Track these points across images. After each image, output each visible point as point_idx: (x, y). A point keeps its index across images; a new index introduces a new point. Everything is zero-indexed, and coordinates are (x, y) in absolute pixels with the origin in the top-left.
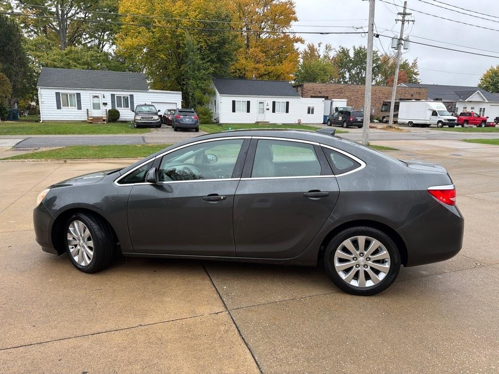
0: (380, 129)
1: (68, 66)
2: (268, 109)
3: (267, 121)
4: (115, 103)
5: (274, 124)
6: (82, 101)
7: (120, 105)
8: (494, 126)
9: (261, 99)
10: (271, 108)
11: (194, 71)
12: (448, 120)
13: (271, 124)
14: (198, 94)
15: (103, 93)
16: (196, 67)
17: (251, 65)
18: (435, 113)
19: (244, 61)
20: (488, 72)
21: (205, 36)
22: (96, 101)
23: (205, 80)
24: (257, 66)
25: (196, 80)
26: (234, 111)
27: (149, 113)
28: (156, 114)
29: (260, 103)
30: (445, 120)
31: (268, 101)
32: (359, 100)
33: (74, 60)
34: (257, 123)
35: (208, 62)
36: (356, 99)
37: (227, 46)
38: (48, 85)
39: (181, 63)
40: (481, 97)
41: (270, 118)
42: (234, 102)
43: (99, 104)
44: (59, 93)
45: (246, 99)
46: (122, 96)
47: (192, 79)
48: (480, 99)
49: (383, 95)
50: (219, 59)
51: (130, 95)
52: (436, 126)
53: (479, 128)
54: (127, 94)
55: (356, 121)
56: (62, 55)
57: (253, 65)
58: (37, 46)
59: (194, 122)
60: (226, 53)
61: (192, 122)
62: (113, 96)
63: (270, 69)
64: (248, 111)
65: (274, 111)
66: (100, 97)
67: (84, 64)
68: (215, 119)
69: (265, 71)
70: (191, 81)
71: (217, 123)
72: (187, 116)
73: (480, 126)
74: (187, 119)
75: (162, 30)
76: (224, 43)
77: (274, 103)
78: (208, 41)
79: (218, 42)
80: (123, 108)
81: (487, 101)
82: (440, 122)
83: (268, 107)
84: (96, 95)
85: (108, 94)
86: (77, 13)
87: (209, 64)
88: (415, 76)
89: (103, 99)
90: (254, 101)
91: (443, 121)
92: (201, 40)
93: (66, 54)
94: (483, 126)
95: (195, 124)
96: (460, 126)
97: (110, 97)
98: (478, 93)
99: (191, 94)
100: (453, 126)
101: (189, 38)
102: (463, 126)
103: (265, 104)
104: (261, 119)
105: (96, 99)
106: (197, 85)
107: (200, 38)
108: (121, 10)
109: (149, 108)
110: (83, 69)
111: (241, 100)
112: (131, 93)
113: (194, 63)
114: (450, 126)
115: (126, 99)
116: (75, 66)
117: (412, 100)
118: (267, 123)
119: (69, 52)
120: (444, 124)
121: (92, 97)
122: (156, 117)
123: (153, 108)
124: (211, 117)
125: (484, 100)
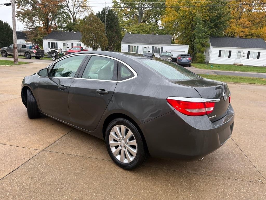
1: (139, 33)
2: (244, 56)
3: (242, 64)
4: (153, 51)
5: (247, 66)
6: (139, 50)
7: (156, 52)
9: (240, 50)
10: (246, 55)
11: (198, 34)
13: (244, 66)
14: (199, 46)
15: (148, 46)
16: (200, 31)
17: (239, 29)
19: (234, 27)
21: (209, 13)
22: (145, 50)
23: (204, 39)
24: (243, 30)
25: (199, 39)
26: (220, 56)
27: (167, 56)
28: (170, 57)
29: (239, 52)
31: (245, 51)
33: (142, 30)
34: (235, 64)
35: (208, 28)
37: (222, 18)
38: (126, 42)
39: (193, 29)
41: (245, 62)
42: (220, 51)
43: (146, 51)
44: (130, 46)
45: (229, 49)
46: (157, 47)
47: (197, 38)
50: (216, 26)
51: (162, 47)
54: (160, 46)
56: (137, 28)
57: (241, 29)
58: (128, 24)
59: (188, 61)
60: (221, 22)
61: (187, 61)
62: (153, 47)
63: (253, 31)
64: (229, 57)
65: (248, 57)
66: (147, 48)
67: (146, 31)
68: (207, 61)
69: (249, 33)
70: (196, 39)
71: (207, 63)
72: (184, 58)
74: (184, 60)
75: (184, 12)
76: (220, 17)
77: (249, 53)
78: (210, 16)
79: (217, 16)
80: (157, 54)
83: (244, 55)
84: (145, 47)
85: (151, 46)
86: (148, 7)
87: (208, 29)
89: (148, 49)
90: (235, 51)
92: (206, 16)
93: (139, 27)
95: (188, 62)
97: (152, 48)
99: (195, 46)
101: (198, 15)
103: (242, 53)
104: (238, 62)
105: (145, 49)
106: (199, 41)
107: (206, 14)
108: (166, 3)
109: (168, 54)
110: (145, 34)
111: (225, 50)
112: (162, 46)
113: (199, 29)
115: (159, 49)
116: (142, 33)
118: (242, 65)
119: (140, 26)
121: (143, 48)
122: (170, 58)
123: (170, 53)
124: (204, 60)
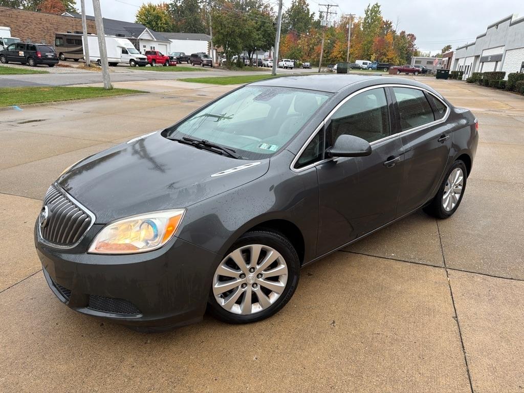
0: (76, 68)
8: (176, 65)
12: (140, 58)
18: (125, 51)
20: (142, 9)
30: (137, 58)
32: (21, 29)
36: (18, 28)
40: (150, 35)
48: (149, 38)
49: (52, 26)
52: (129, 65)
53: (165, 67)
55: (46, 58)
73: (165, 65)
81: (155, 40)
82: (132, 60)
88: (71, 5)
91: (135, 60)
94: (168, 65)
96: (149, 65)
98: (147, 31)
100: (145, 66)
102: (152, 65)
114: (140, 66)
117: (92, 35)
120: (136, 63)
125: (153, 39)
